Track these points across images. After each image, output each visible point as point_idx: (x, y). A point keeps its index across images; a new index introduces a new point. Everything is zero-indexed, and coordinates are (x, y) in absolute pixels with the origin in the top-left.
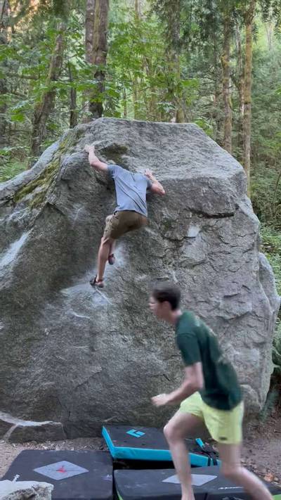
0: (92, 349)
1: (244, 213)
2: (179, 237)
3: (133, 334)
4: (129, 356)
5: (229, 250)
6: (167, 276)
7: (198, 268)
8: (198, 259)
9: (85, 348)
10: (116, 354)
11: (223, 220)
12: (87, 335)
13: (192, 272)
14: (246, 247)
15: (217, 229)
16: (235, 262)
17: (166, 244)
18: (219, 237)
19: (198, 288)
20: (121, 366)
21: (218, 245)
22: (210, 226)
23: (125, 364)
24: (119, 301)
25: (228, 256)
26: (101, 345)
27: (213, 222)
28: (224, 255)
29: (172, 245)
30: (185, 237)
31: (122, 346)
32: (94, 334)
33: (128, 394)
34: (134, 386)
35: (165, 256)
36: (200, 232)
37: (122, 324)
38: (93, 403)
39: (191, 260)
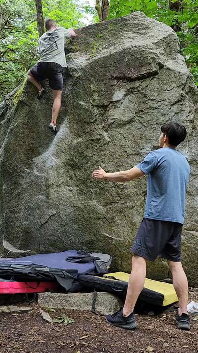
0: (48, 197)
1: (169, 69)
2: (106, 103)
3: (77, 186)
4: (75, 202)
5: (156, 105)
6: (98, 136)
7: (127, 126)
8: (126, 119)
9: (43, 197)
10: (65, 201)
11: (148, 81)
12: (44, 187)
13: (122, 131)
14: (174, 99)
15: (142, 89)
16: (163, 115)
17: (96, 111)
18: (145, 96)
19: (129, 143)
20: (69, 210)
21: (144, 103)
22: (134, 88)
23: (72, 209)
24: (63, 161)
25: (156, 111)
26: (53, 194)
27: (137, 84)
28: (152, 111)
29: (101, 110)
30: (112, 102)
31: (69, 194)
32: (48, 186)
33: (77, 232)
34: (81, 226)
35: (95, 120)
36: (126, 95)
37: (68, 178)
38: (52, 238)
39: (120, 120)
